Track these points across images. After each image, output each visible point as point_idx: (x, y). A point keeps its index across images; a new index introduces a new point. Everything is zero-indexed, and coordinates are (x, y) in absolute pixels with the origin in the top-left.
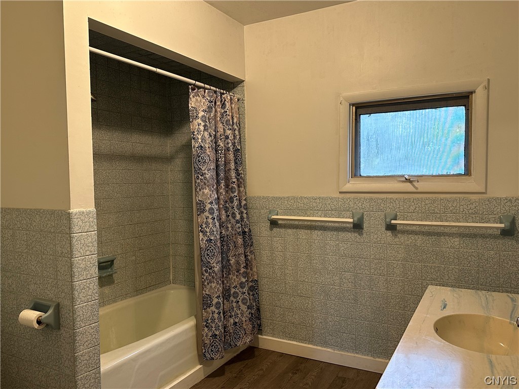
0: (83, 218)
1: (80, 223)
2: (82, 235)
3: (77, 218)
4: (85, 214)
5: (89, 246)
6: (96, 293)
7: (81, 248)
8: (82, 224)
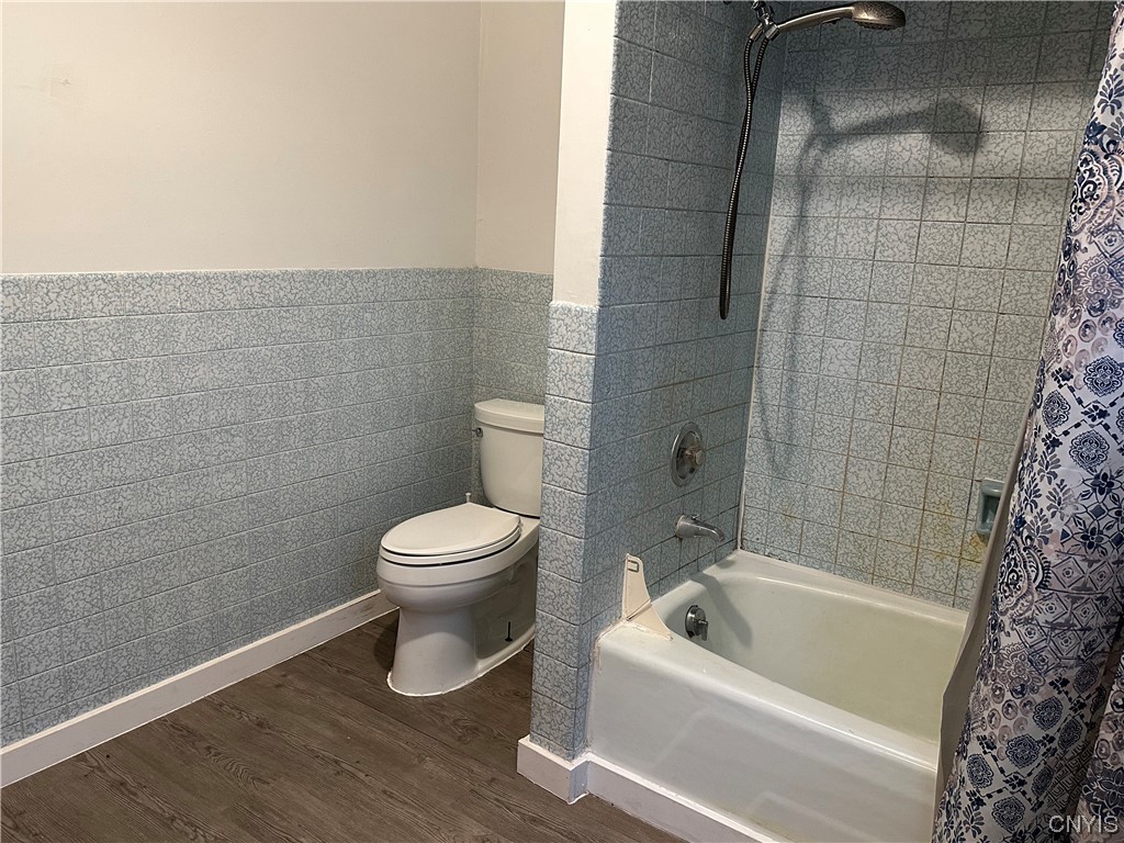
0: (568, 321)
1: (563, 330)
2: (563, 355)
3: (558, 320)
4: (573, 313)
5: (574, 381)
6: (581, 480)
7: (561, 380)
8: (565, 332)
